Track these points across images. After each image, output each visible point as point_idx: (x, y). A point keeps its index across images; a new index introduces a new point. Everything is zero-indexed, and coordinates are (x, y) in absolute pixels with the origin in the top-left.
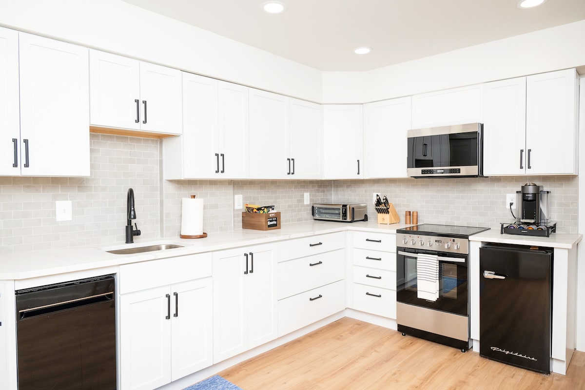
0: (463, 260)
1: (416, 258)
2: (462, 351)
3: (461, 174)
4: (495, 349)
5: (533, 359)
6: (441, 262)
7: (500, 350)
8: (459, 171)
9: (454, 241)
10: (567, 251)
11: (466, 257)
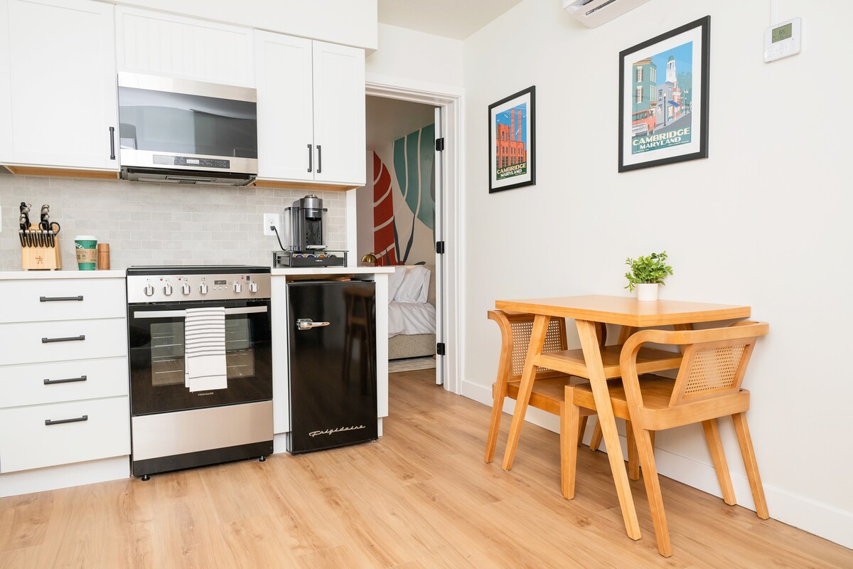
0: (263, 309)
1: (182, 319)
2: (261, 461)
3: (232, 170)
4: (314, 434)
5: (361, 427)
6: (228, 317)
7: (322, 432)
8: (227, 164)
9: (248, 278)
10: (387, 275)
11: (266, 302)
